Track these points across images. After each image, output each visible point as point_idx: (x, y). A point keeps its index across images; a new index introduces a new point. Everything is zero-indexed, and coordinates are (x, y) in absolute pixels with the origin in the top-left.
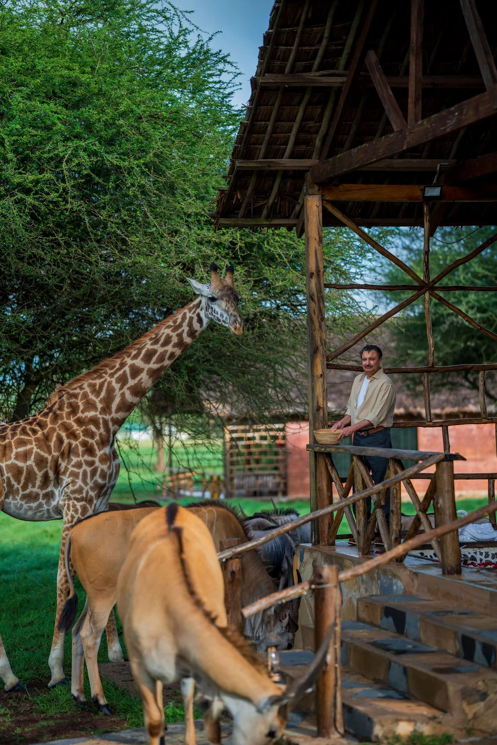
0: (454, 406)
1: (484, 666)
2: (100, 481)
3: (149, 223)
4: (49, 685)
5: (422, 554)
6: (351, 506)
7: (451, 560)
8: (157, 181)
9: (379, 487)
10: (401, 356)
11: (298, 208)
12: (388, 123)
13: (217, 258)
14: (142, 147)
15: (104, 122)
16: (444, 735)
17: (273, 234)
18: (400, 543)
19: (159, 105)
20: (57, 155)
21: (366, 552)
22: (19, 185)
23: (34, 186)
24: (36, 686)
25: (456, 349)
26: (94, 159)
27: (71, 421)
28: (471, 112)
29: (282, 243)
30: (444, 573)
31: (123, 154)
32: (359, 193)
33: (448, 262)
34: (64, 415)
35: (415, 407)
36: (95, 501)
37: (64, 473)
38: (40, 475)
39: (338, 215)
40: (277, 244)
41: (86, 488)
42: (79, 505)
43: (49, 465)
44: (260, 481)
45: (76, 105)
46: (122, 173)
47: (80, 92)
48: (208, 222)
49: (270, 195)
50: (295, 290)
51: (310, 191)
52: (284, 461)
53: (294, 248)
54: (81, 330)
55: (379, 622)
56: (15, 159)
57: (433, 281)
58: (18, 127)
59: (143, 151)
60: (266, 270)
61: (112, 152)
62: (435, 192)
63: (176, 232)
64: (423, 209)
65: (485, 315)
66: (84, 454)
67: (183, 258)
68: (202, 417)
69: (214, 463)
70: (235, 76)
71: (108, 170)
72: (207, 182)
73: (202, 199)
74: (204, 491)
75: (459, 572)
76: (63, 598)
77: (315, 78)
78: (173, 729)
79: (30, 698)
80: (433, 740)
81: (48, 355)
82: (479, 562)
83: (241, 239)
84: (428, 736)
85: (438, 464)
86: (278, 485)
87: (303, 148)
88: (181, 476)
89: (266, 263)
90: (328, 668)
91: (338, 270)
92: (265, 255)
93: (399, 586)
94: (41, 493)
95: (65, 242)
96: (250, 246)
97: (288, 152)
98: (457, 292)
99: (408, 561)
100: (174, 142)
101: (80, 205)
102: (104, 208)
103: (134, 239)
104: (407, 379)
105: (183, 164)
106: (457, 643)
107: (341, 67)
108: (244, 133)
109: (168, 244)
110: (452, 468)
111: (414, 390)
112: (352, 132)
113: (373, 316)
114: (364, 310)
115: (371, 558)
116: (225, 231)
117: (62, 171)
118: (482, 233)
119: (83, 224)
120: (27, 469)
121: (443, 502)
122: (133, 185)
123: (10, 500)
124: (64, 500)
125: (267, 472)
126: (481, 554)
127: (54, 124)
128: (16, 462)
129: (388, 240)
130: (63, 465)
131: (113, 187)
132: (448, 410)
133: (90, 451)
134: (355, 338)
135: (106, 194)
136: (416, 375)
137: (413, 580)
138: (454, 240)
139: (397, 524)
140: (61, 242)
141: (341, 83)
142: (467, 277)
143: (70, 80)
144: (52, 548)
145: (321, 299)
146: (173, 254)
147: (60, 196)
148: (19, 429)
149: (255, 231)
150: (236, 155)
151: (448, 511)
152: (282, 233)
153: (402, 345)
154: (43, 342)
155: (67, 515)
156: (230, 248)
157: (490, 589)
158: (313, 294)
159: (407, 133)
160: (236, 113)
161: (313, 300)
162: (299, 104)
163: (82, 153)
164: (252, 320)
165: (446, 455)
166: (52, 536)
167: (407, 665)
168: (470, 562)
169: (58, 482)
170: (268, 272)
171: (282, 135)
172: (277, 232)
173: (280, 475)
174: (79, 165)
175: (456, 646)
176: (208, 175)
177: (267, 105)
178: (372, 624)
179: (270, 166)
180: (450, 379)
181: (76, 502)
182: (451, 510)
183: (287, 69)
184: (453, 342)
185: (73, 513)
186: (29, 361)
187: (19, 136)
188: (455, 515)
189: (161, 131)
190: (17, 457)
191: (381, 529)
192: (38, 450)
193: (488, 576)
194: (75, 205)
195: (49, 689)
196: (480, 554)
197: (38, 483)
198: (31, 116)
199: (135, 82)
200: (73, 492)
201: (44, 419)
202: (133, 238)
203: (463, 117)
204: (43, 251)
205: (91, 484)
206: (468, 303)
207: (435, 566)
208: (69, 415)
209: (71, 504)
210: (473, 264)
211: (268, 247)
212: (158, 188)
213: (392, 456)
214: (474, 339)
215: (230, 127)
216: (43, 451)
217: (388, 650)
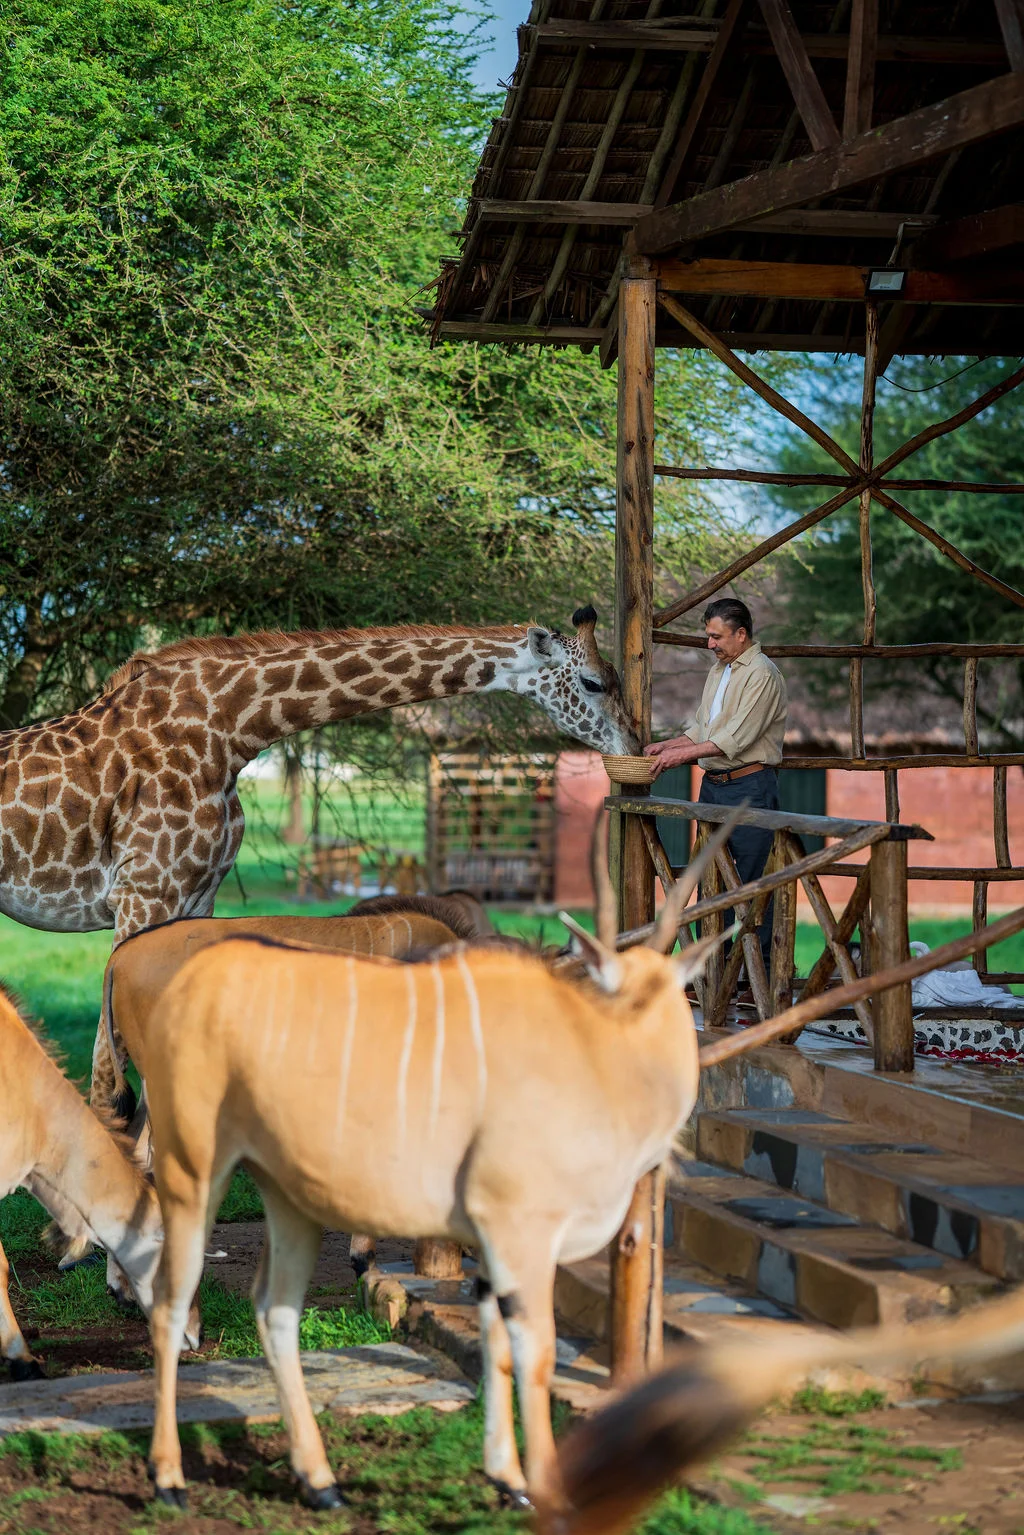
0: (904, 729)
1: (953, 1256)
2: (195, 860)
3: (292, 327)
4: (61, 1264)
5: (833, 1028)
6: (693, 927)
7: (893, 1042)
8: (311, 237)
9: (753, 888)
10: (801, 622)
11: (605, 305)
12: (801, 132)
13: (432, 406)
14: (282, 165)
15: (205, 107)
16: (867, 1392)
17: (550, 360)
18: (790, 1005)
19: (322, 79)
20: (105, 175)
21: (719, 1020)
22: (24, 233)
23: (55, 238)
24: (33, 1265)
25: (916, 613)
26: (182, 185)
27: (148, 731)
28: (977, 116)
29: (567, 379)
30: (878, 1069)
31: (244, 178)
32: (733, 279)
33: (906, 431)
34: (135, 717)
35: (824, 729)
36: (181, 900)
37: (123, 836)
38: (72, 834)
39: (690, 324)
40: (556, 380)
41: (164, 872)
42: (147, 904)
43: (92, 816)
44: (500, 870)
45: (147, 71)
46: (240, 217)
47: (155, 41)
48: (415, 329)
49: (549, 276)
50: (592, 479)
51: (632, 270)
52: (551, 830)
53: (590, 390)
54: (143, 544)
55: (741, 1163)
56: (16, 179)
57: (879, 468)
58: (25, 111)
59: (285, 173)
60: (532, 433)
61: (220, 173)
62: (892, 282)
63: (348, 346)
64: (864, 317)
65: (976, 545)
66: (166, 801)
67: (361, 401)
68: (389, 734)
69: (407, 830)
70: (484, 22)
71: (212, 211)
72: (415, 244)
73: (404, 279)
74: (383, 886)
75: (909, 1067)
76: (102, 1091)
77: (654, 31)
78: (313, 1361)
79: (21, 1289)
80: (845, 1402)
81: (75, 594)
82: (948, 1048)
83: (482, 367)
84: (834, 1394)
85: (875, 845)
86: (536, 879)
87: (620, 179)
88: (337, 854)
89: (532, 419)
90: (637, 1251)
91: (682, 439)
92: (530, 402)
93: (784, 1090)
94: (75, 872)
95: (117, 359)
96: (499, 381)
97: (589, 188)
98: (923, 494)
99: (804, 1041)
100: (349, 156)
101: (150, 282)
102: (199, 290)
103: (260, 359)
104: (810, 671)
105: (367, 203)
106: (901, 1209)
107: (708, 10)
108: (499, 143)
109: (330, 371)
110: (904, 855)
111: (824, 694)
112: (724, 150)
113: (749, 538)
114: (731, 524)
115: (729, 1034)
116: (449, 349)
117: (115, 208)
118: (979, 372)
119: (154, 321)
120: (46, 820)
121: (883, 924)
122: (261, 244)
123: (10, 884)
124: (119, 892)
125: (514, 852)
126: (954, 1032)
127: (100, 107)
128: (24, 806)
129: (787, 381)
130: (122, 819)
131: (219, 247)
132: (892, 737)
133: (179, 796)
134: (713, 581)
135: (203, 261)
136: (829, 662)
137: (813, 1081)
138: (919, 386)
139: (785, 966)
140: (110, 358)
141: (707, 44)
142: (944, 463)
143: (136, 15)
144: (70, 990)
145: (647, 497)
146: (339, 393)
147: (109, 261)
148: (38, 739)
149: (513, 351)
150: (481, 188)
151: (892, 943)
152: (567, 357)
153: (803, 600)
154: (64, 566)
155: (122, 921)
156: (457, 385)
157: (972, 1103)
158: (631, 488)
159: (842, 155)
160: (481, 100)
161: (630, 499)
162: (617, 87)
163: (156, 172)
164: (500, 536)
165: (892, 829)
166: (68, 966)
167: (797, 1250)
168: (929, 1047)
169: (109, 853)
170: (536, 439)
171: (578, 150)
172: (557, 354)
173: (540, 860)
174: (149, 196)
175: (898, 1216)
176: (417, 229)
177: (550, 86)
178: (727, 1166)
179: (551, 215)
180: (898, 674)
181: (141, 898)
182: (898, 940)
183: (595, 12)
184: (909, 598)
185: (135, 919)
186: (34, 604)
187: (27, 130)
188: (905, 952)
189: (324, 131)
190: (27, 796)
191: (752, 975)
192: (72, 785)
193: (969, 1077)
194: (138, 280)
195: (61, 1273)
196: (951, 1034)
197: (68, 851)
198: (51, 88)
199: (272, 27)
200: (138, 877)
201: (93, 721)
202: (259, 355)
203: (960, 126)
204: (70, 374)
205: (175, 864)
206: (944, 517)
207: (859, 1052)
208: (145, 717)
209: (132, 901)
210: (959, 438)
211: (538, 385)
212: (313, 252)
213: (780, 826)
214: (955, 594)
215: (468, 131)
216: (81, 786)
217: (758, 1219)
